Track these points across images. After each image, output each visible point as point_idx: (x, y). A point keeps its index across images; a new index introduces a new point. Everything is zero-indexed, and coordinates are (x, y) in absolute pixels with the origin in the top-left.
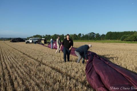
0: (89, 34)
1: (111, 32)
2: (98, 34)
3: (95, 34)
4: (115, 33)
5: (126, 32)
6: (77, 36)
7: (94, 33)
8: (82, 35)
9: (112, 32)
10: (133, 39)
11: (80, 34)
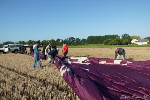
0: (68, 39)
1: (91, 36)
2: (78, 38)
3: (75, 39)
4: (97, 37)
5: (107, 36)
6: (55, 41)
7: (73, 38)
8: (61, 41)
9: (94, 37)
10: (117, 42)
11: (58, 40)
